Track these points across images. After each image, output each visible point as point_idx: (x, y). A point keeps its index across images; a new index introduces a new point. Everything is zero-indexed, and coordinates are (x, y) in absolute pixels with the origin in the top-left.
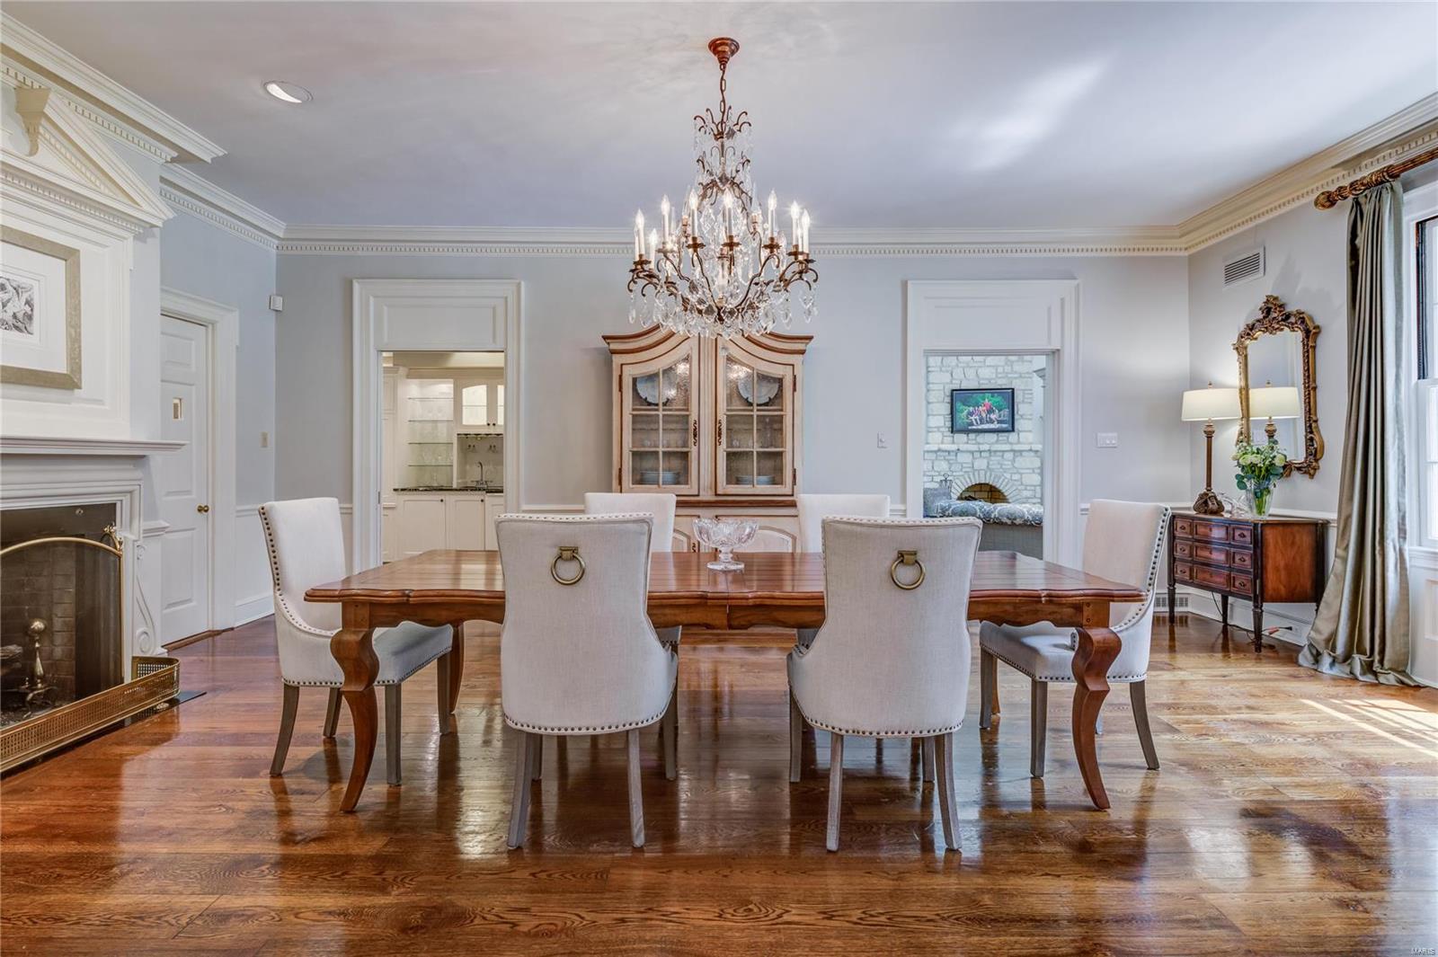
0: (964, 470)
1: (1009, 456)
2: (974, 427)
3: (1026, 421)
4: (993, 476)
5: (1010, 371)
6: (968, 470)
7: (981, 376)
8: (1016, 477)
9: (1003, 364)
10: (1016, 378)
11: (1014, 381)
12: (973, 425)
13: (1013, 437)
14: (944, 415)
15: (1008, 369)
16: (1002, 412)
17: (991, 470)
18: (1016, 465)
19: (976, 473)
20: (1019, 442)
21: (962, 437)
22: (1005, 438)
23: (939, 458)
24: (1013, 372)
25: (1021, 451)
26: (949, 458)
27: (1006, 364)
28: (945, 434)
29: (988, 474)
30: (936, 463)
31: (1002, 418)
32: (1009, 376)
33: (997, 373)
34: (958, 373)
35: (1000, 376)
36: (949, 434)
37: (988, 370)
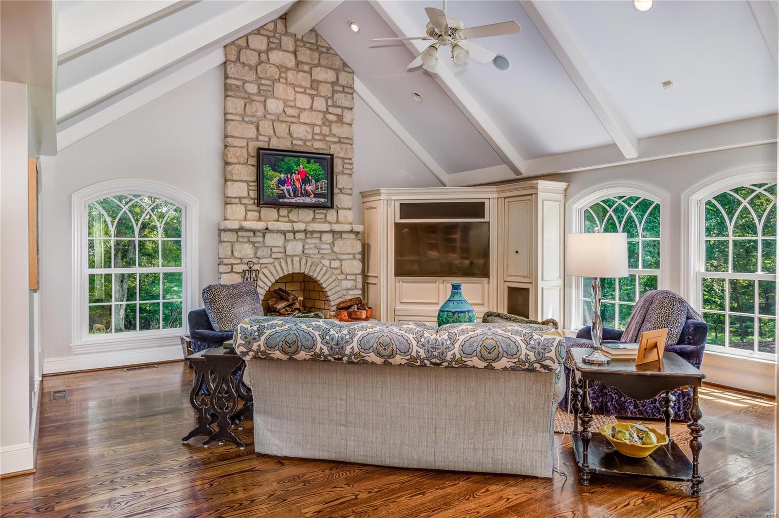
0: (274, 256)
1: (328, 238)
2: (286, 200)
3: (346, 196)
4: (309, 264)
5: (328, 133)
6: (279, 255)
7: (294, 135)
8: (336, 264)
9: (320, 122)
10: (335, 143)
11: (333, 146)
12: (285, 197)
13: (331, 215)
14: (247, 182)
15: (326, 130)
16: (319, 184)
17: (307, 256)
18: (336, 249)
19: (289, 260)
20: (338, 222)
21: (270, 213)
22: (322, 216)
23: (240, 239)
24: (332, 135)
25: (341, 233)
26: (255, 239)
27: (324, 124)
28: (249, 207)
29: (303, 261)
30: (237, 246)
31: (319, 191)
32: (327, 139)
33: (314, 134)
34: (266, 127)
35: (317, 137)
36: (254, 207)
37: (302, 128)
